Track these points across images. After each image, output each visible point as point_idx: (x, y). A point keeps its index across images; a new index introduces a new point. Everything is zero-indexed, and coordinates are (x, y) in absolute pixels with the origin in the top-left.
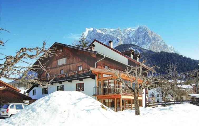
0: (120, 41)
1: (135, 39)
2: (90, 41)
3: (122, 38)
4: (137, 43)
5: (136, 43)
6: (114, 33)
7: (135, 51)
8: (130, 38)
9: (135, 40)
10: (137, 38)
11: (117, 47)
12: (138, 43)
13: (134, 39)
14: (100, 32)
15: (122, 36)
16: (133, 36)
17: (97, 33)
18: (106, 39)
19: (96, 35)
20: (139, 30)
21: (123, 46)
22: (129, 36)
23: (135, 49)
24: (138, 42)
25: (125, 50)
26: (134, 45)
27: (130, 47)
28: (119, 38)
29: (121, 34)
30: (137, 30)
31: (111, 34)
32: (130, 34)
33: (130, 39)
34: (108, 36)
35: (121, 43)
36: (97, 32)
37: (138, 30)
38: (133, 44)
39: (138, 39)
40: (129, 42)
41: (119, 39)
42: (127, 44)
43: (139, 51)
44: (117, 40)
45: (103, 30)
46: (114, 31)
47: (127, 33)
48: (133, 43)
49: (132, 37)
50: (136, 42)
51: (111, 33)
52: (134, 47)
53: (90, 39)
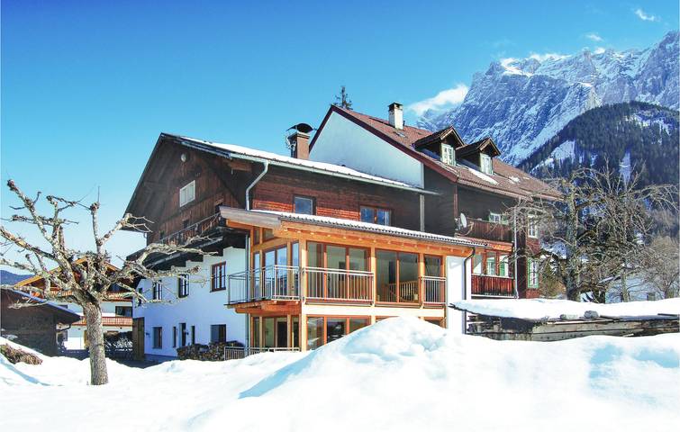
0: (590, 95)
1: (651, 84)
2: (481, 108)
3: (598, 83)
4: (660, 96)
5: (656, 95)
6: (568, 69)
7: (650, 127)
8: (631, 80)
9: (649, 84)
10: (660, 77)
11: (579, 117)
12: (665, 96)
13: (646, 83)
14: (518, 72)
15: (601, 77)
16: (643, 72)
17: (505, 79)
18: (537, 95)
19: (500, 86)
20: (668, 46)
21: (602, 113)
22: (628, 72)
23: (650, 118)
24: (663, 92)
25: (608, 127)
26: (644, 106)
27: (628, 113)
28: (588, 85)
29: (594, 71)
30: (660, 47)
31: (556, 75)
32: (631, 67)
33: (629, 83)
34: (547, 83)
35: (595, 101)
36: (505, 73)
37: (662, 46)
38: (643, 100)
39: (664, 83)
40: (626, 94)
41: (588, 90)
42: (615, 106)
43: (666, 126)
44: (581, 93)
45: (527, 63)
46: (569, 63)
47: (619, 64)
48: (642, 98)
49: (637, 77)
50: (655, 91)
51: (558, 71)
52: (647, 113)
53: (480, 101)
